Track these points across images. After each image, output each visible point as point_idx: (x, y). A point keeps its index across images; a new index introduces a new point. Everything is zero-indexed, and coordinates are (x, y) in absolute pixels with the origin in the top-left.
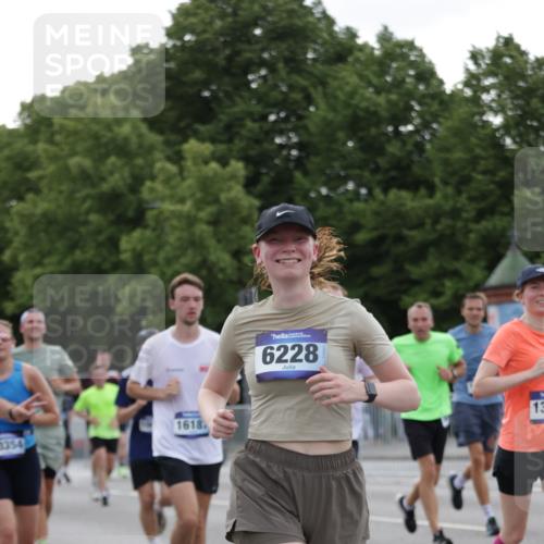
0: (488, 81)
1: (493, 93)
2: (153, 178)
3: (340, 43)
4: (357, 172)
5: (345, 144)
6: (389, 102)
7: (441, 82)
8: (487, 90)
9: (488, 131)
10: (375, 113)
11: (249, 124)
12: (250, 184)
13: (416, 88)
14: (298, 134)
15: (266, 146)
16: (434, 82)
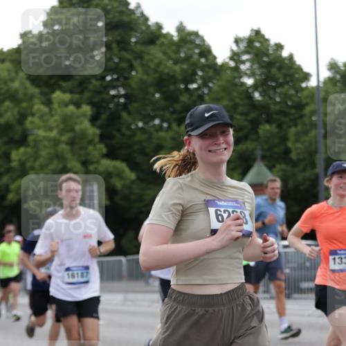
0: (245, 57)
1: (248, 65)
2: (33, 115)
3: (152, 33)
4: (161, 113)
5: (154, 95)
6: (183, 70)
7: (215, 58)
8: (243, 62)
9: (244, 88)
10: (173, 77)
11: (94, 82)
12: (94, 119)
13: (199, 60)
14: (124, 89)
15: (104, 96)
16: (210, 57)
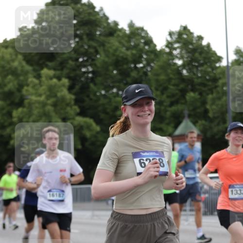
0: (176, 45)
1: (178, 51)
2: (28, 85)
3: (111, 28)
4: (118, 84)
5: (112, 72)
6: (132, 54)
7: (155, 46)
8: (175, 49)
9: (176, 67)
10: (126, 59)
11: (70, 62)
12: (70, 89)
13: (144, 47)
14: (92, 67)
15: (78, 72)
16: (152, 45)
